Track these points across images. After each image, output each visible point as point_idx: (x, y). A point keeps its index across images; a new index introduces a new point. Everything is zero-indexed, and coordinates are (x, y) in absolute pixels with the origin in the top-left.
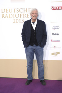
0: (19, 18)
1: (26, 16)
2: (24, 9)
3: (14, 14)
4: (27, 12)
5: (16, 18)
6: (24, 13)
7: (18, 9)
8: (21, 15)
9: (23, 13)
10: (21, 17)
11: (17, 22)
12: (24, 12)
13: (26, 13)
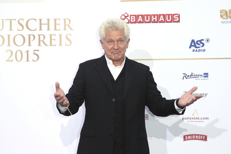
0: (25, 48)
1: (47, 41)
2: (40, 20)
3: (9, 36)
4: (48, 29)
5: (14, 48)
6: (40, 32)
7: (21, 21)
8: (32, 38)
9: (36, 33)
10: (30, 45)
11: (19, 59)
12: (41, 29)
13: (47, 34)
